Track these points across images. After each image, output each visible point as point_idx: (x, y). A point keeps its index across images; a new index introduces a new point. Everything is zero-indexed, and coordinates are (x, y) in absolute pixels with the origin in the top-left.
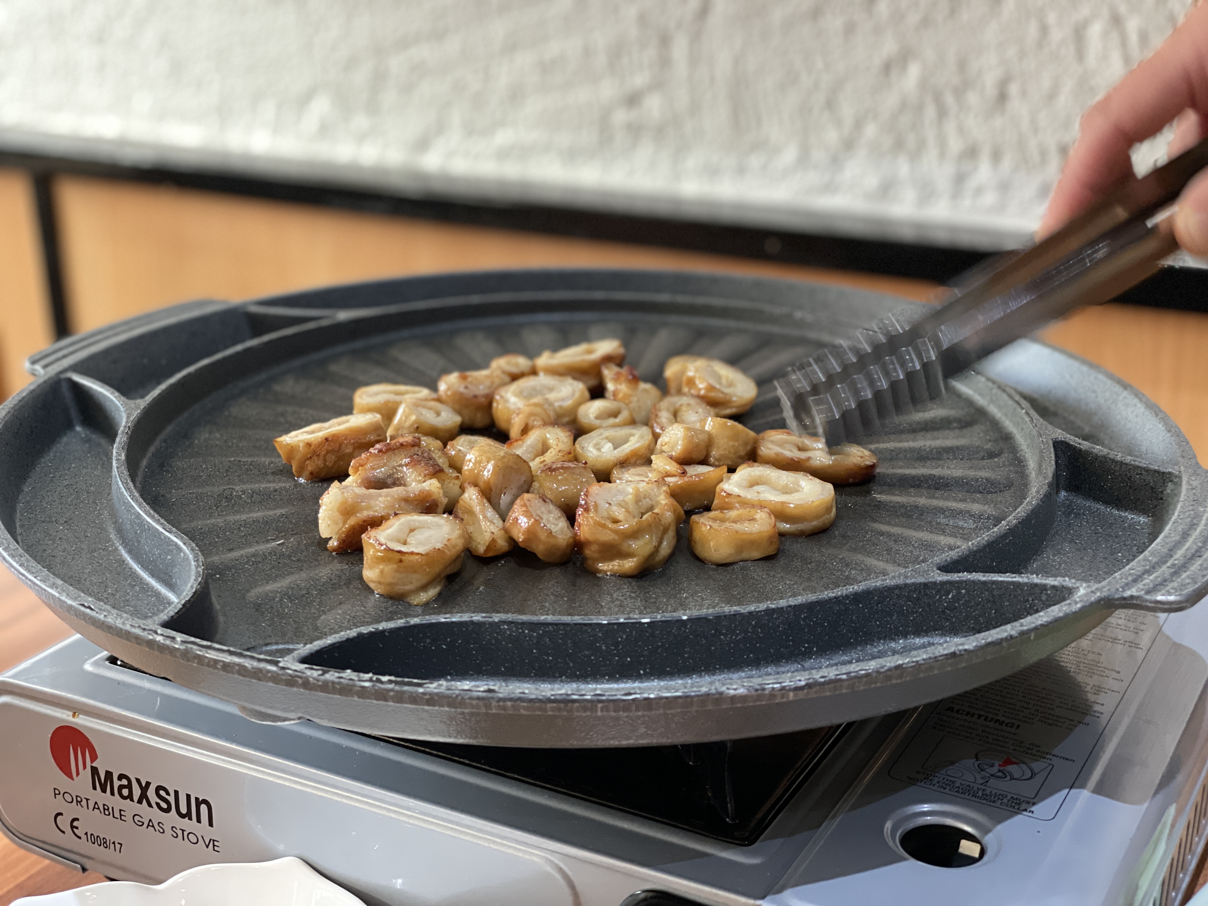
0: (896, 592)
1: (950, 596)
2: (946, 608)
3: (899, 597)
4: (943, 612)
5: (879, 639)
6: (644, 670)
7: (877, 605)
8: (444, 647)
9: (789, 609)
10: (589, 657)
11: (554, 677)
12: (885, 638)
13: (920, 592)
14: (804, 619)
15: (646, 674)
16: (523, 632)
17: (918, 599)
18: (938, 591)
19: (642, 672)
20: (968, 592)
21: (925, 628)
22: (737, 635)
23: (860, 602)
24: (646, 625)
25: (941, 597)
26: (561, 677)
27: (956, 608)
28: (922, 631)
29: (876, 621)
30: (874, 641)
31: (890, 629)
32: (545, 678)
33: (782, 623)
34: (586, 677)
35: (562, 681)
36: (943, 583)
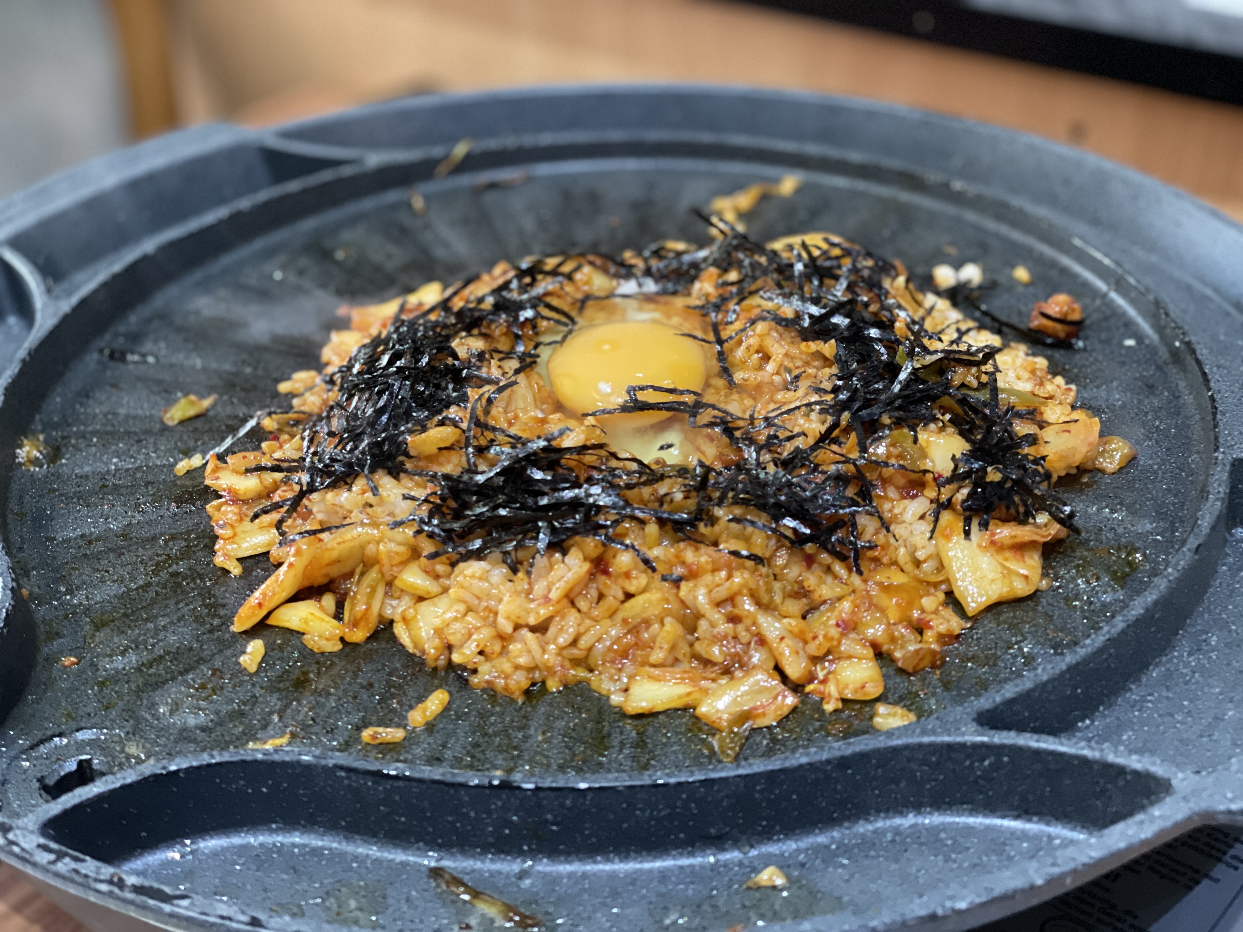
0: (906, 753)
1: (986, 763)
2: (979, 777)
3: (909, 760)
4: (976, 782)
5: (878, 811)
6: (529, 846)
7: (876, 770)
8: (264, 790)
9: (738, 779)
10: (453, 823)
11: (409, 842)
12: (887, 811)
13: (941, 755)
14: (761, 792)
15: (531, 850)
16: (365, 784)
17: (938, 763)
18: (968, 757)
19: (525, 848)
20: (1011, 760)
21: (947, 800)
22: (659, 811)
23: (848, 768)
24: (529, 793)
25: (972, 763)
26: (417, 842)
27: (994, 778)
28: (944, 803)
29: (873, 790)
30: (869, 814)
31: (896, 799)
32: (398, 842)
33: (727, 796)
34: (452, 847)
35: (419, 849)
36: (977, 746)
